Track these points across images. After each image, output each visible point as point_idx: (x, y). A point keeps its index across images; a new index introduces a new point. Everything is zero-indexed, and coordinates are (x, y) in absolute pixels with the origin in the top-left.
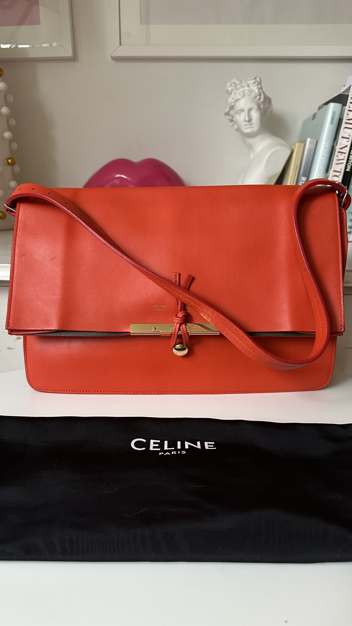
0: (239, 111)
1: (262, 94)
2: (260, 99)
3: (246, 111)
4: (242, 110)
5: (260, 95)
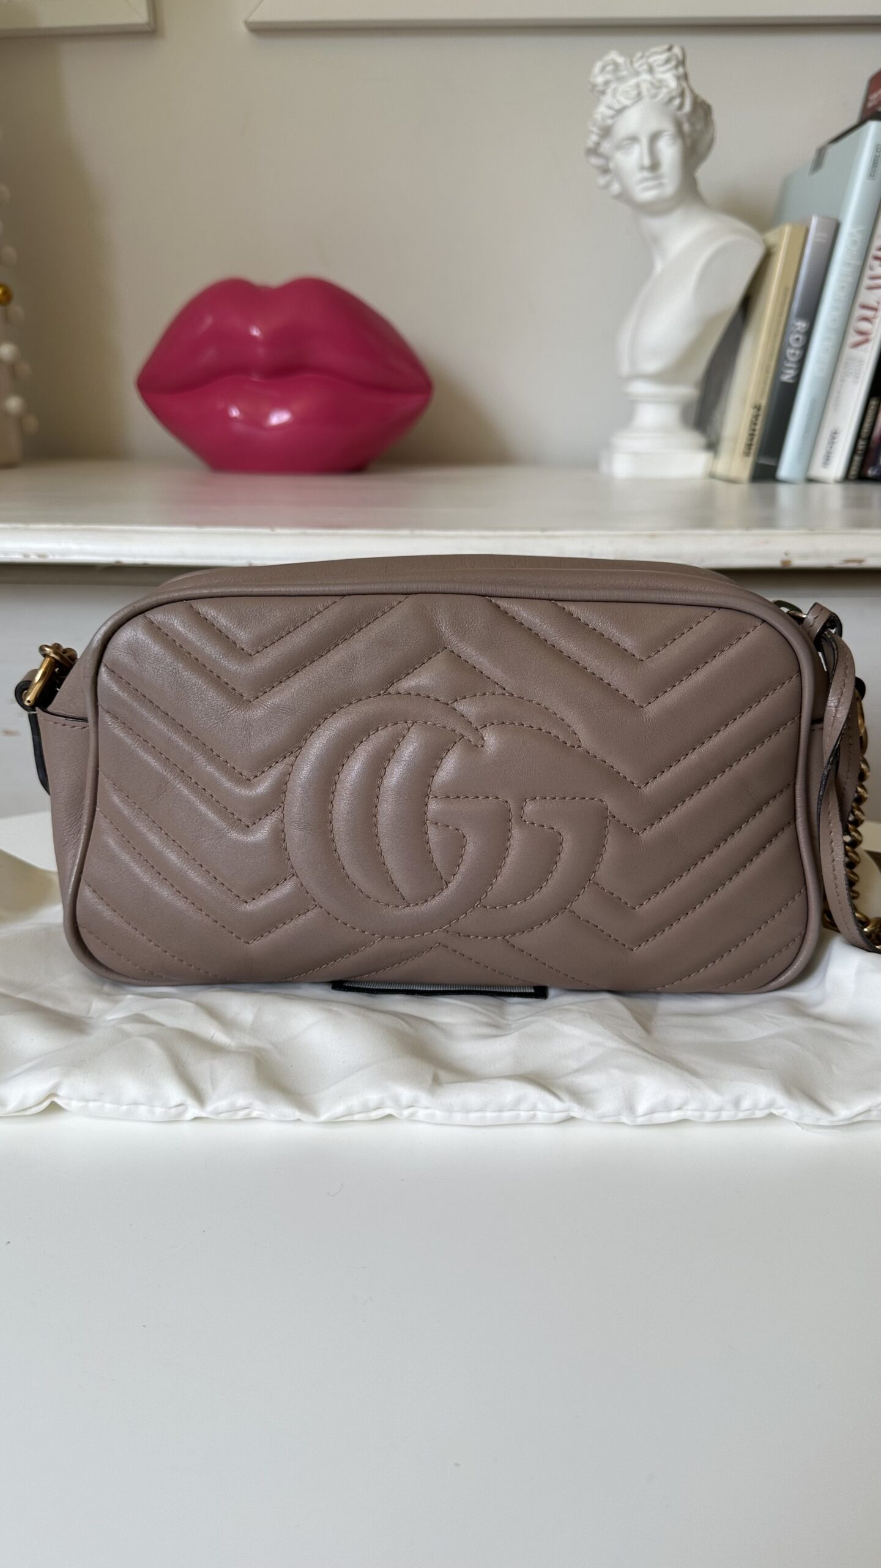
0: (625, 143)
1: (688, 94)
3: (645, 141)
4: (634, 139)
5: (682, 95)
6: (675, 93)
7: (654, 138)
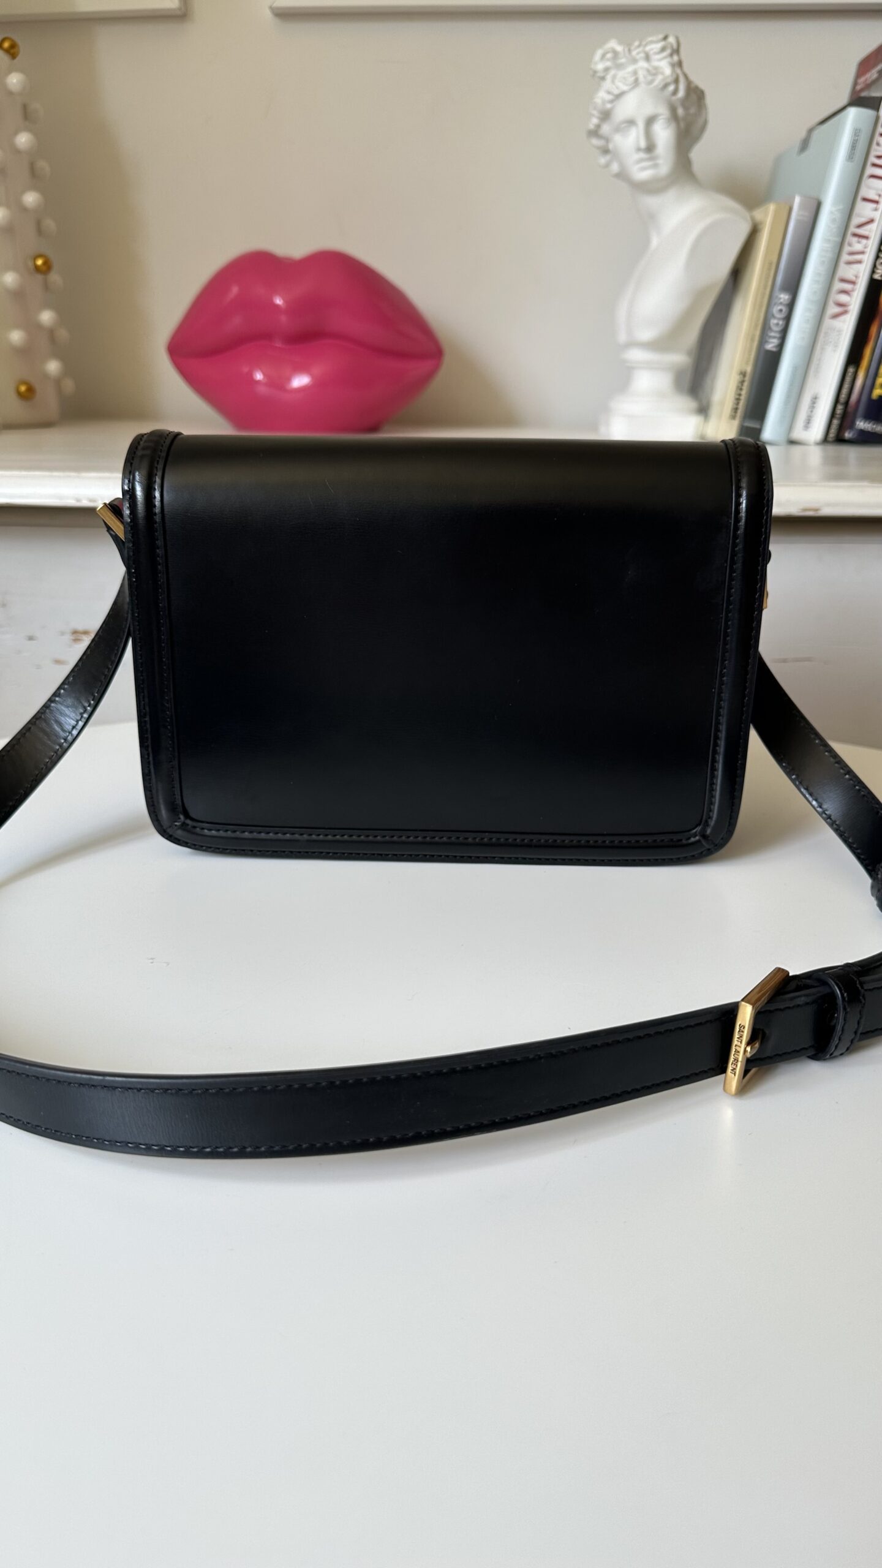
1: (682, 80)
2: (675, 92)
5: (676, 81)
6: (669, 80)
7: (650, 121)
